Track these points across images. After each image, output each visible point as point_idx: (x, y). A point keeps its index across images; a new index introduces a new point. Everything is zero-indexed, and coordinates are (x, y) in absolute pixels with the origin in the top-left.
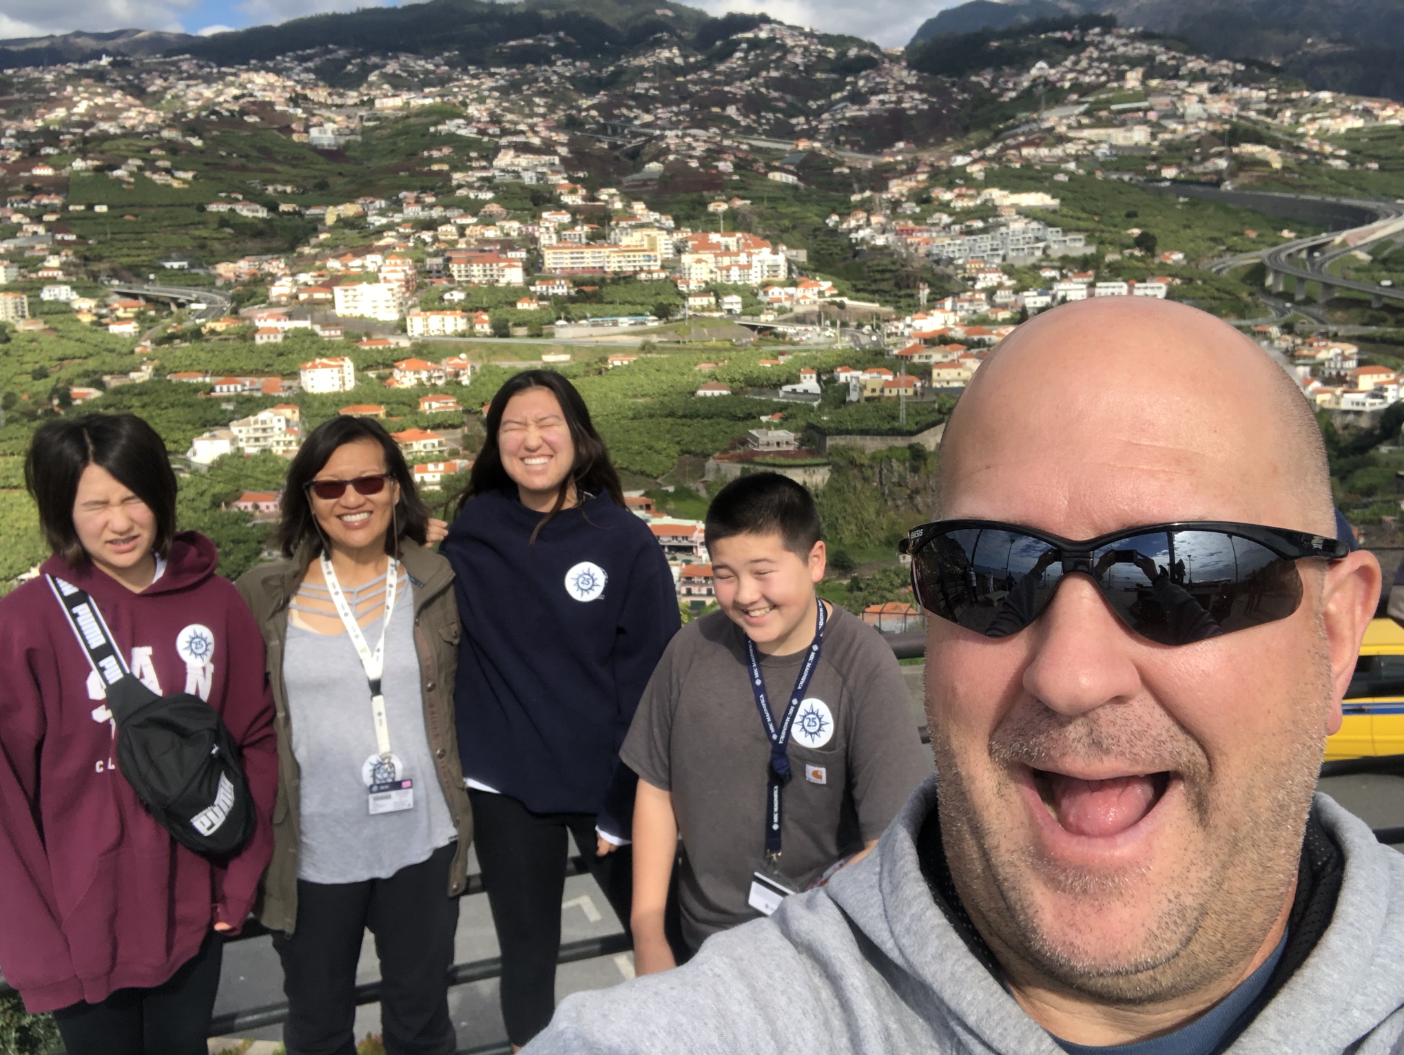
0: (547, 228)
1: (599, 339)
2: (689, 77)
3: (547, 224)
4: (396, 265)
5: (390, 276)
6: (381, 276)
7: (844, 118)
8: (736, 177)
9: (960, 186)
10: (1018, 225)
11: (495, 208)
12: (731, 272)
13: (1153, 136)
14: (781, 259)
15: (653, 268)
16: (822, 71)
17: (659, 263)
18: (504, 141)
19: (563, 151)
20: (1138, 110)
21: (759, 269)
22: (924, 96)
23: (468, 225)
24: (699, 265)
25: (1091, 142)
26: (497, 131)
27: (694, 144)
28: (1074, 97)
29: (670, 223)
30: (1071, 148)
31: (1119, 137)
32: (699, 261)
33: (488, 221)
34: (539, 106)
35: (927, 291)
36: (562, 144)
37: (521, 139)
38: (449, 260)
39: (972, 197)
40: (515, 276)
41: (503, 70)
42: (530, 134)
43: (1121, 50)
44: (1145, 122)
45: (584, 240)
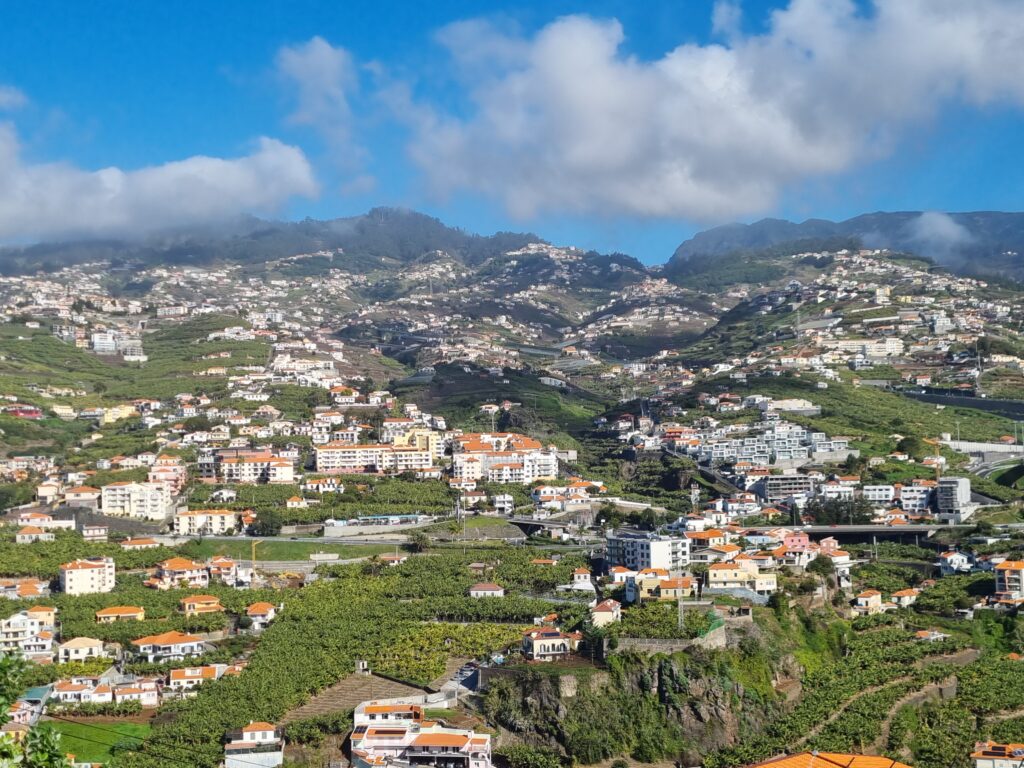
0: (320, 429)
1: (368, 537)
2: (461, 290)
3: (320, 425)
4: (167, 464)
5: (161, 476)
6: (151, 475)
7: (609, 328)
8: (507, 382)
9: (724, 391)
10: (782, 430)
11: (270, 409)
12: (504, 472)
13: (906, 348)
14: (552, 459)
15: (424, 467)
16: (587, 286)
17: (431, 462)
18: (280, 347)
19: (339, 356)
20: (888, 323)
21: (530, 469)
22: (686, 309)
23: (241, 426)
24: (470, 465)
25: (847, 353)
26: (275, 337)
27: (466, 351)
28: (828, 311)
29: (442, 424)
30: (828, 358)
31: (873, 347)
32: (471, 461)
33: (261, 421)
34: (316, 315)
35: (697, 491)
36: (338, 350)
37: (299, 344)
38: (220, 459)
39: (736, 402)
40: (284, 474)
41: (284, 283)
42: (306, 340)
43: (868, 269)
44: (896, 334)
45: (356, 440)
